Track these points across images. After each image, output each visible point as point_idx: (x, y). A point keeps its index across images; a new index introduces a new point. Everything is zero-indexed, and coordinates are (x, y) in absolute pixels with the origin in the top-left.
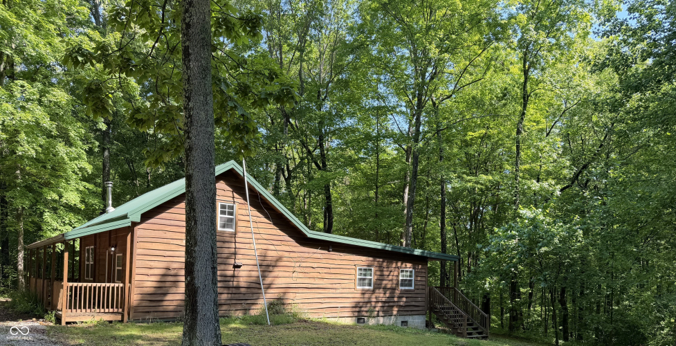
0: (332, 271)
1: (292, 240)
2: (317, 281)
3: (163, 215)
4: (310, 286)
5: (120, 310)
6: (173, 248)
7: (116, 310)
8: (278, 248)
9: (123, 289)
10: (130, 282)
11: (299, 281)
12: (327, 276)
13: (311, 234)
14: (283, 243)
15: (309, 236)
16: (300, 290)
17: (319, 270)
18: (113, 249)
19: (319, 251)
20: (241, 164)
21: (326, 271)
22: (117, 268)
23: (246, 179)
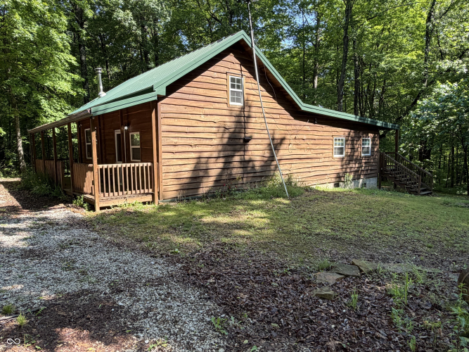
0: (317, 142)
1: (287, 113)
2: (306, 152)
3: (183, 89)
4: (302, 157)
5: (151, 191)
6: (194, 123)
7: (146, 191)
8: (277, 121)
9: (152, 168)
10: (158, 161)
11: (294, 152)
12: (313, 147)
13: (305, 107)
14: (281, 116)
15: (303, 109)
16: (294, 161)
17: (308, 142)
18: (126, 128)
19: (307, 123)
20: (250, 35)
21: (312, 142)
22: (131, 147)
23: (254, 52)
